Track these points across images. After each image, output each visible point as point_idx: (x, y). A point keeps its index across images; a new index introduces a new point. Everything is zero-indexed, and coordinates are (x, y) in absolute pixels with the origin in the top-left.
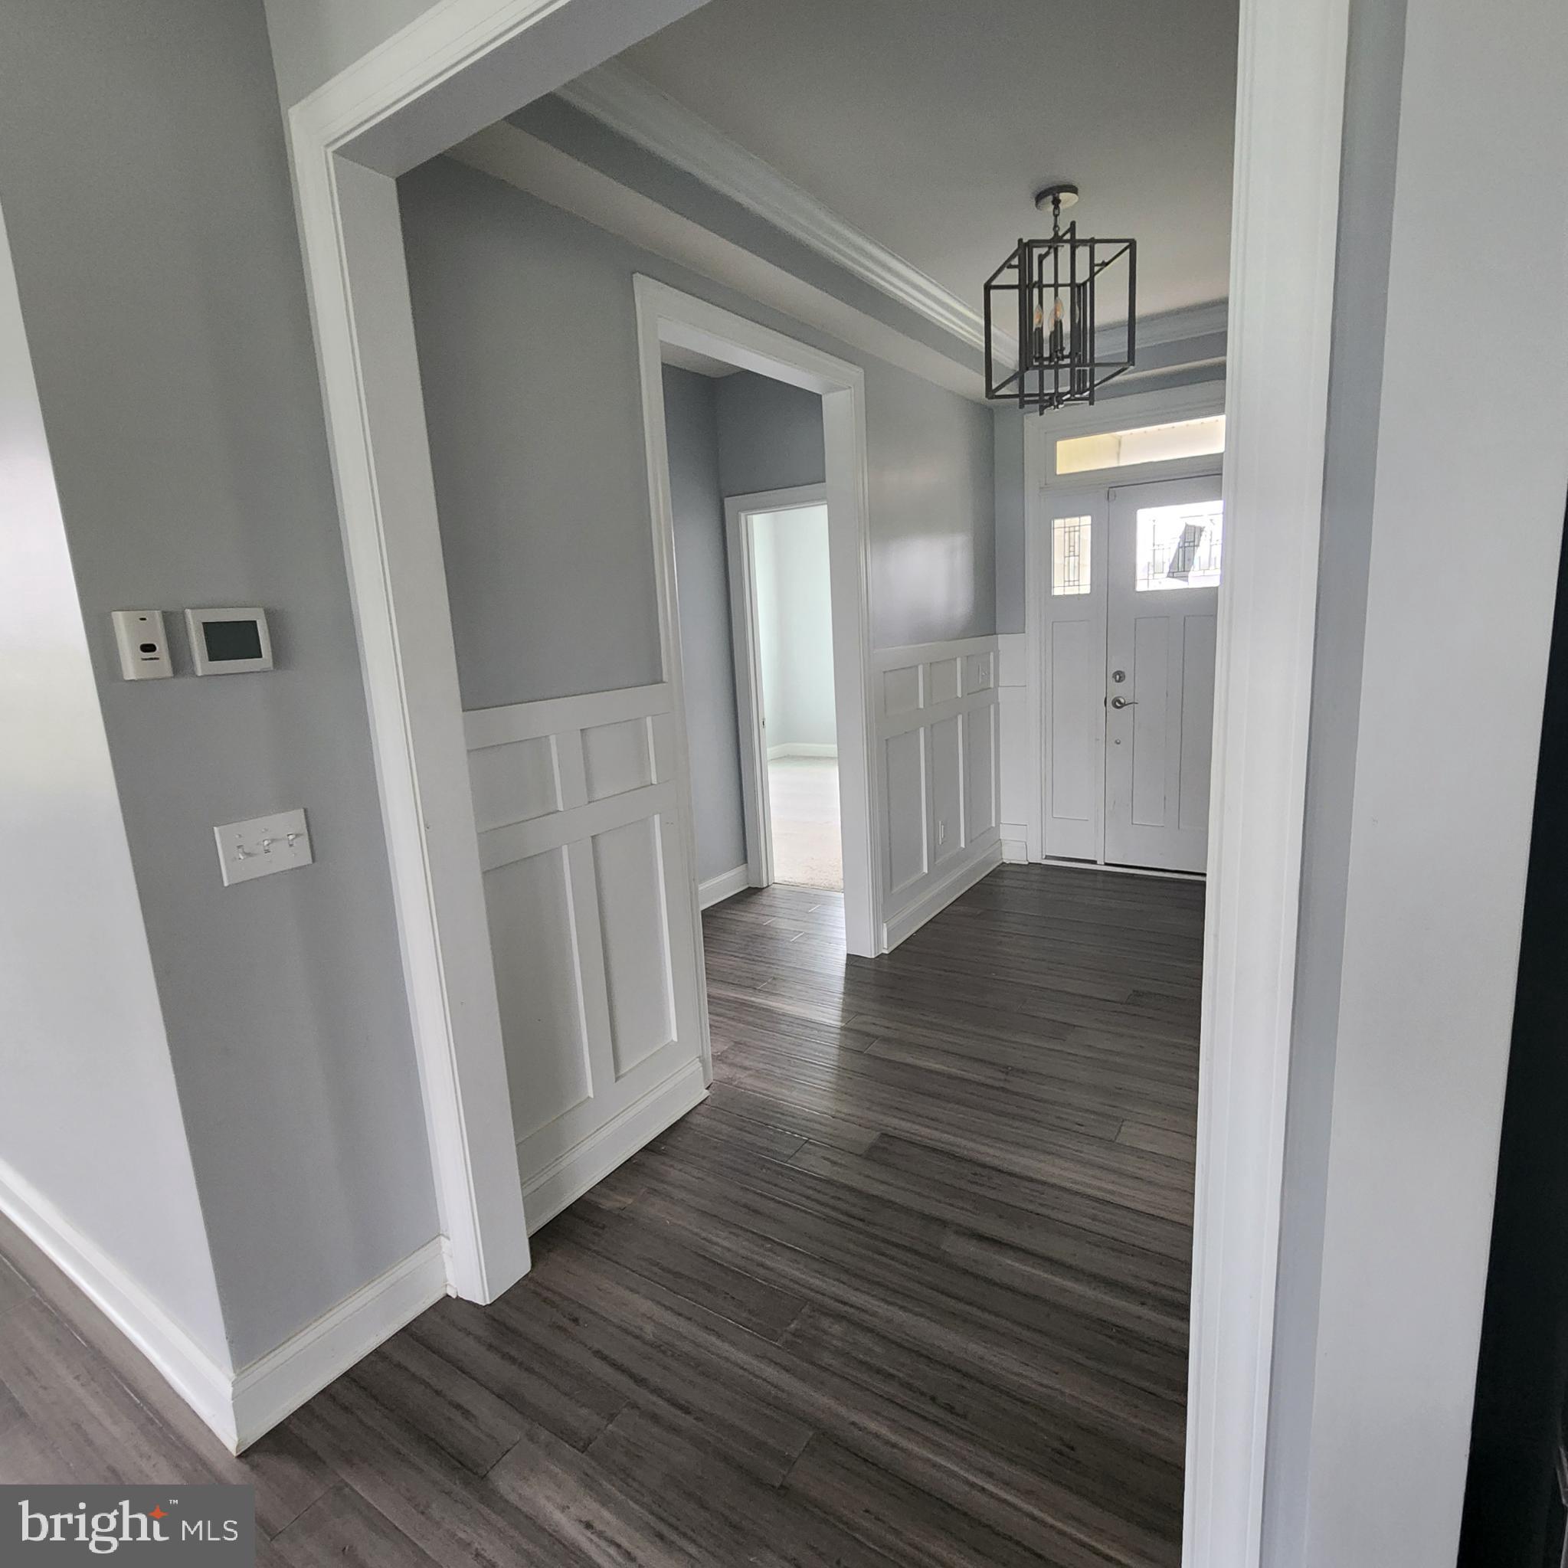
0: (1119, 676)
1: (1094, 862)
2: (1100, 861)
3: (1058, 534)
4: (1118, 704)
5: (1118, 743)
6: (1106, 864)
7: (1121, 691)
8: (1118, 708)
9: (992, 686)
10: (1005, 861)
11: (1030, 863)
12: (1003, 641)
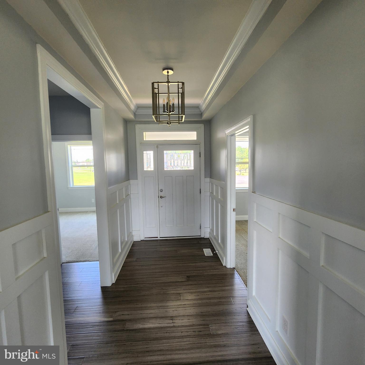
0: (161, 191)
1: (157, 237)
2: (159, 237)
3: (145, 155)
4: (161, 197)
5: (162, 207)
6: (160, 238)
7: (162, 194)
8: (162, 198)
9: (129, 194)
10: (134, 241)
11: (141, 240)
12: (132, 182)
